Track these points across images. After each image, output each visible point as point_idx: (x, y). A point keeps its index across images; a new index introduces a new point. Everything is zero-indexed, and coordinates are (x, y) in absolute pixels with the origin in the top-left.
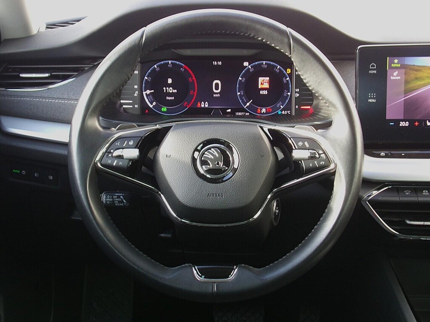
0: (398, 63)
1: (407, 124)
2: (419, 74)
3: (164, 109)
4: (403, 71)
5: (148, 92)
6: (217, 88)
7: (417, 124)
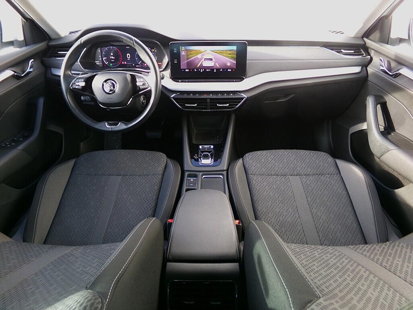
0: (184, 49)
1: (188, 70)
2: (192, 53)
3: (111, 65)
4: (186, 51)
5: (105, 58)
6: (129, 57)
7: (191, 70)
